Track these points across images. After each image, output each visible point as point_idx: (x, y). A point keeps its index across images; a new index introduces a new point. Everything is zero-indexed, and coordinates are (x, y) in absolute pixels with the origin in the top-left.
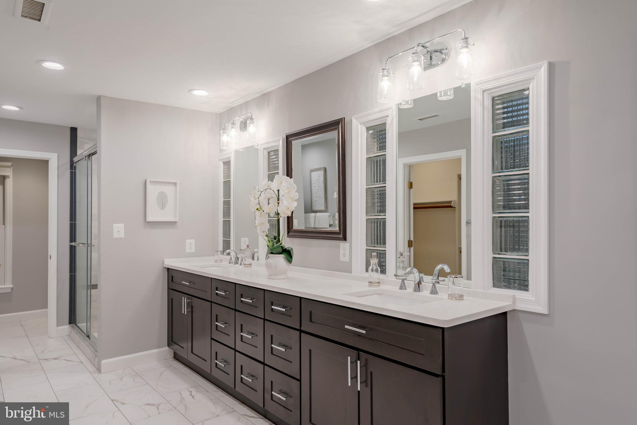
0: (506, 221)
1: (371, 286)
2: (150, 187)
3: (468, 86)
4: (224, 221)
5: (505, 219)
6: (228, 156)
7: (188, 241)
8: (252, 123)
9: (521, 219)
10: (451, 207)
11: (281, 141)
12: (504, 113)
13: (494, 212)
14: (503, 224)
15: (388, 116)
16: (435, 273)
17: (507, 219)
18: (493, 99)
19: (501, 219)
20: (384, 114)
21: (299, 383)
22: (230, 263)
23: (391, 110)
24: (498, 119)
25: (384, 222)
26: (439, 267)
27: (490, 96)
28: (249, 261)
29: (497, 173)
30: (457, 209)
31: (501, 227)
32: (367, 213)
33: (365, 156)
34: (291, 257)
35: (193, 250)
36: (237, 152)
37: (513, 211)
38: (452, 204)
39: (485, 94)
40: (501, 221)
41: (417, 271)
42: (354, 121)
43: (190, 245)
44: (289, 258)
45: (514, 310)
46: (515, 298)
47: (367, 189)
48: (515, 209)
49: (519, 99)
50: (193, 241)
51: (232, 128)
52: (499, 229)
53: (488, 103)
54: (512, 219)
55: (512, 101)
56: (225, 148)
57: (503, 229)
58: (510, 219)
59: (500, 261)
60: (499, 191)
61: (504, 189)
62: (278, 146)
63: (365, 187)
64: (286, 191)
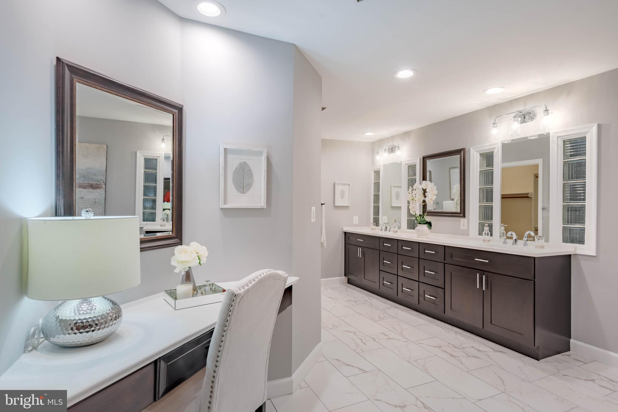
0: (571, 207)
1: (484, 242)
2: (336, 187)
3: (548, 134)
4: (374, 206)
5: (571, 206)
6: (379, 167)
7: (355, 217)
8: (399, 150)
9: (580, 206)
10: (528, 197)
11: (418, 160)
12: (571, 149)
13: (564, 202)
14: (570, 209)
15: (495, 148)
16: (525, 236)
17: (572, 206)
18: (564, 141)
19: (569, 206)
20: (493, 147)
21: (444, 290)
22: (381, 230)
23: (497, 145)
24: (567, 152)
25: (492, 208)
26: (527, 233)
27: (562, 139)
28: (396, 229)
29: (566, 181)
30: (533, 199)
31: (568, 211)
32: (479, 202)
33: (479, 170)
34: (431, 226)
35: (357, 223)
36: (384, 165)
37: (576, 202)
38: (529, 196)
39: (559, 138)
40: (568, 207)
41: (515, 234)
42: (472, 150)
43: (356, 220)
44: (430, 227)
45: (576, 255)
46: (576, 248)
47: (480, 189)
48: (577, 201)
49: (581, 142)
50: (357, 217)
51: (385, 152)
52: (567, 213)
53: (561, 144)
54: (575, 206)
55: (576, 143)
56: (378, 163)
57: (570, 212)
58: (574, 206)
59: (568, 229)
60: (567, 191)
61: (571, 190)
62: (416, 162)
63: (478, 187)
64: (430, 190)
